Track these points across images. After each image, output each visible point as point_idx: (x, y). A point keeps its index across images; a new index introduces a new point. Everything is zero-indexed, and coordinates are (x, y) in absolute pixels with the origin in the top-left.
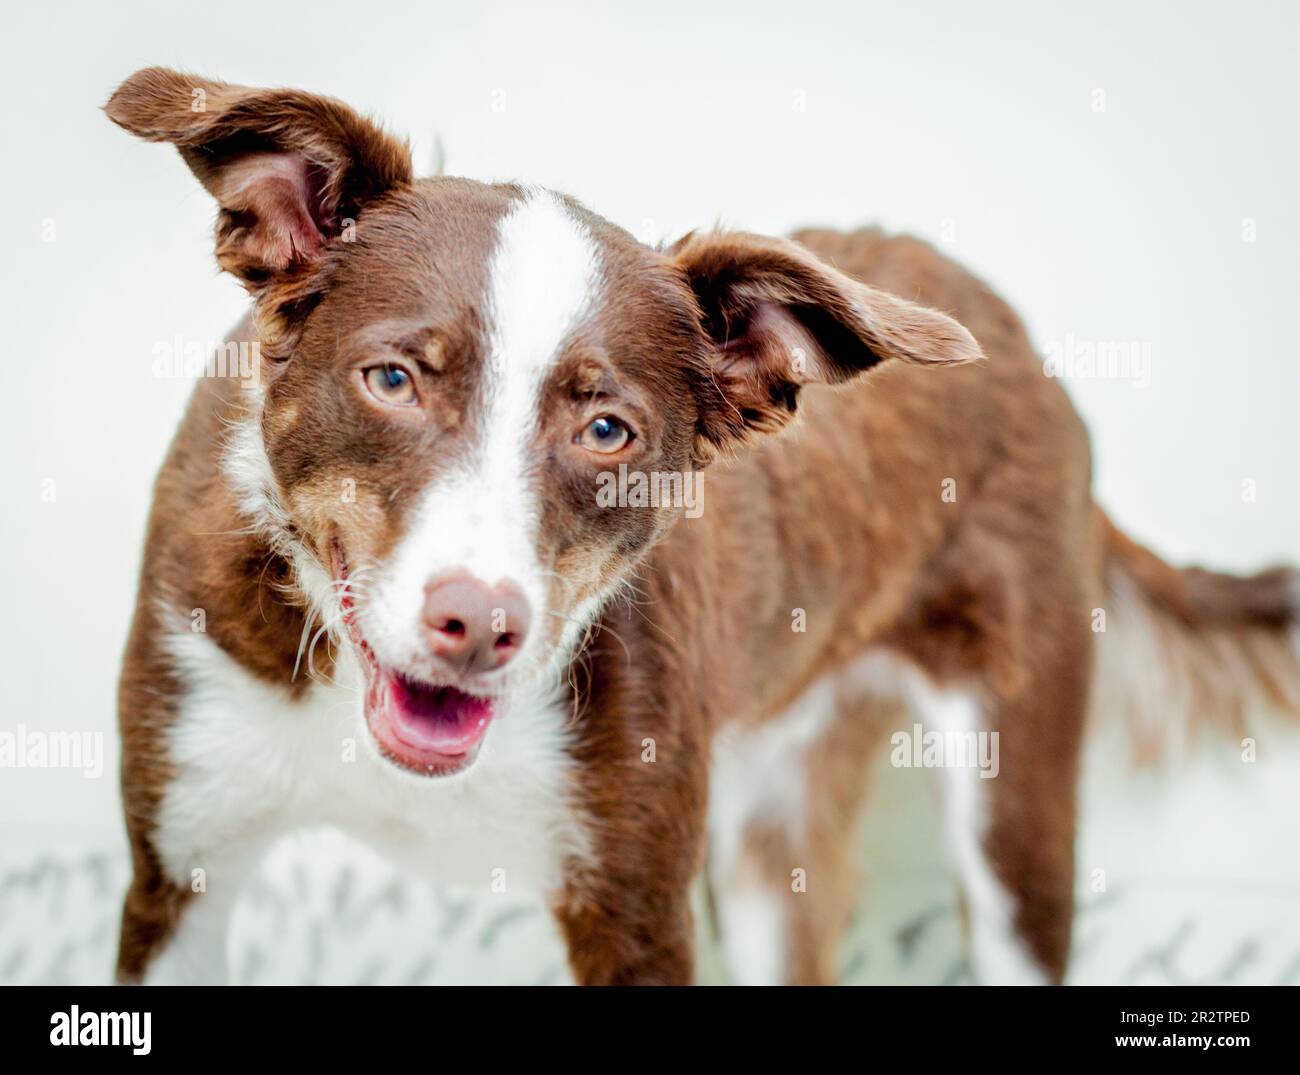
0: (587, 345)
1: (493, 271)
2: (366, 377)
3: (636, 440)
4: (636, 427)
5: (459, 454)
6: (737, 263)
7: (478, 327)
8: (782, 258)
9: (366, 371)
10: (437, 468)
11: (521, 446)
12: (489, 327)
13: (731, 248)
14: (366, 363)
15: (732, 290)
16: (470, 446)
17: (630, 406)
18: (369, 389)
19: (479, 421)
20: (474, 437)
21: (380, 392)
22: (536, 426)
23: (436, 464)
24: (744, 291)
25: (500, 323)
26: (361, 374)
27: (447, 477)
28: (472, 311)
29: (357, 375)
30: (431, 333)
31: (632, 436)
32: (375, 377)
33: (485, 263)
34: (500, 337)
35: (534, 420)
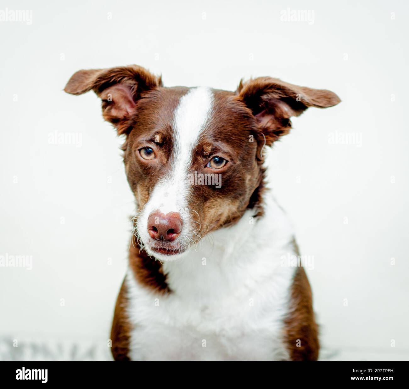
0: (206, 139)
1: (176, 115)
2: (140, 153)
3: (228, 163)
4: (228, 159)
5: (165, 173)
6: (261, 88)
7: (172, 133)
8: (275, 84)
9: (140, 150)
10: (159, 179)
11: (186, 170)
12: (175, 132)
13: (257, 84)
14: (140, 148)
15: (261, 97)
16: (169, 171)
17: (224, 153)
18: (141, 156)
19: (172, 163)
20: (170, 168)
21: (145, 156)
22: (191, 164)
23: (159, 178)
24: (265, 97)
25: (179, 131)
26: (138, 152)
27: (161, 181)
28: (170, 127)
29: (137, 152)
30: (157, 133)
31: (227, 162)
32: (143, 152)
33: (173, 112)
34: (178, 136)
35: (191, 162)
